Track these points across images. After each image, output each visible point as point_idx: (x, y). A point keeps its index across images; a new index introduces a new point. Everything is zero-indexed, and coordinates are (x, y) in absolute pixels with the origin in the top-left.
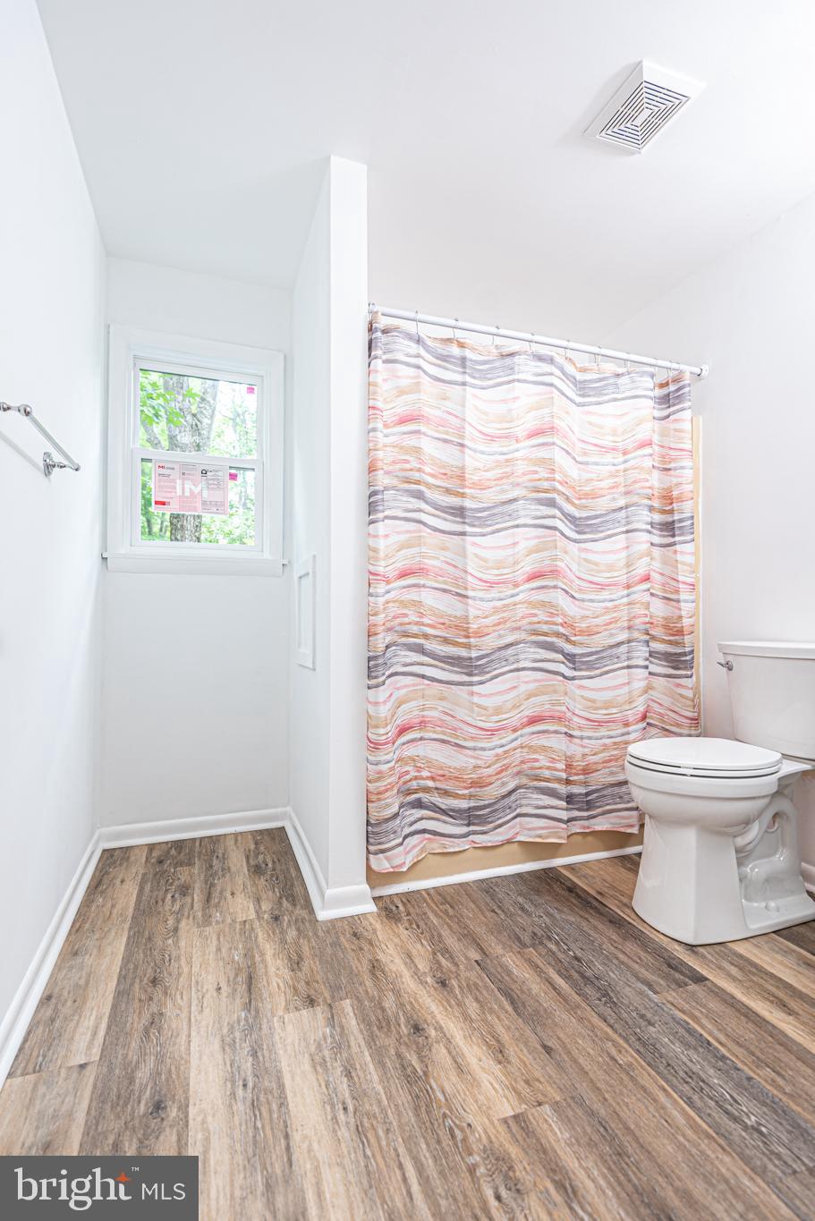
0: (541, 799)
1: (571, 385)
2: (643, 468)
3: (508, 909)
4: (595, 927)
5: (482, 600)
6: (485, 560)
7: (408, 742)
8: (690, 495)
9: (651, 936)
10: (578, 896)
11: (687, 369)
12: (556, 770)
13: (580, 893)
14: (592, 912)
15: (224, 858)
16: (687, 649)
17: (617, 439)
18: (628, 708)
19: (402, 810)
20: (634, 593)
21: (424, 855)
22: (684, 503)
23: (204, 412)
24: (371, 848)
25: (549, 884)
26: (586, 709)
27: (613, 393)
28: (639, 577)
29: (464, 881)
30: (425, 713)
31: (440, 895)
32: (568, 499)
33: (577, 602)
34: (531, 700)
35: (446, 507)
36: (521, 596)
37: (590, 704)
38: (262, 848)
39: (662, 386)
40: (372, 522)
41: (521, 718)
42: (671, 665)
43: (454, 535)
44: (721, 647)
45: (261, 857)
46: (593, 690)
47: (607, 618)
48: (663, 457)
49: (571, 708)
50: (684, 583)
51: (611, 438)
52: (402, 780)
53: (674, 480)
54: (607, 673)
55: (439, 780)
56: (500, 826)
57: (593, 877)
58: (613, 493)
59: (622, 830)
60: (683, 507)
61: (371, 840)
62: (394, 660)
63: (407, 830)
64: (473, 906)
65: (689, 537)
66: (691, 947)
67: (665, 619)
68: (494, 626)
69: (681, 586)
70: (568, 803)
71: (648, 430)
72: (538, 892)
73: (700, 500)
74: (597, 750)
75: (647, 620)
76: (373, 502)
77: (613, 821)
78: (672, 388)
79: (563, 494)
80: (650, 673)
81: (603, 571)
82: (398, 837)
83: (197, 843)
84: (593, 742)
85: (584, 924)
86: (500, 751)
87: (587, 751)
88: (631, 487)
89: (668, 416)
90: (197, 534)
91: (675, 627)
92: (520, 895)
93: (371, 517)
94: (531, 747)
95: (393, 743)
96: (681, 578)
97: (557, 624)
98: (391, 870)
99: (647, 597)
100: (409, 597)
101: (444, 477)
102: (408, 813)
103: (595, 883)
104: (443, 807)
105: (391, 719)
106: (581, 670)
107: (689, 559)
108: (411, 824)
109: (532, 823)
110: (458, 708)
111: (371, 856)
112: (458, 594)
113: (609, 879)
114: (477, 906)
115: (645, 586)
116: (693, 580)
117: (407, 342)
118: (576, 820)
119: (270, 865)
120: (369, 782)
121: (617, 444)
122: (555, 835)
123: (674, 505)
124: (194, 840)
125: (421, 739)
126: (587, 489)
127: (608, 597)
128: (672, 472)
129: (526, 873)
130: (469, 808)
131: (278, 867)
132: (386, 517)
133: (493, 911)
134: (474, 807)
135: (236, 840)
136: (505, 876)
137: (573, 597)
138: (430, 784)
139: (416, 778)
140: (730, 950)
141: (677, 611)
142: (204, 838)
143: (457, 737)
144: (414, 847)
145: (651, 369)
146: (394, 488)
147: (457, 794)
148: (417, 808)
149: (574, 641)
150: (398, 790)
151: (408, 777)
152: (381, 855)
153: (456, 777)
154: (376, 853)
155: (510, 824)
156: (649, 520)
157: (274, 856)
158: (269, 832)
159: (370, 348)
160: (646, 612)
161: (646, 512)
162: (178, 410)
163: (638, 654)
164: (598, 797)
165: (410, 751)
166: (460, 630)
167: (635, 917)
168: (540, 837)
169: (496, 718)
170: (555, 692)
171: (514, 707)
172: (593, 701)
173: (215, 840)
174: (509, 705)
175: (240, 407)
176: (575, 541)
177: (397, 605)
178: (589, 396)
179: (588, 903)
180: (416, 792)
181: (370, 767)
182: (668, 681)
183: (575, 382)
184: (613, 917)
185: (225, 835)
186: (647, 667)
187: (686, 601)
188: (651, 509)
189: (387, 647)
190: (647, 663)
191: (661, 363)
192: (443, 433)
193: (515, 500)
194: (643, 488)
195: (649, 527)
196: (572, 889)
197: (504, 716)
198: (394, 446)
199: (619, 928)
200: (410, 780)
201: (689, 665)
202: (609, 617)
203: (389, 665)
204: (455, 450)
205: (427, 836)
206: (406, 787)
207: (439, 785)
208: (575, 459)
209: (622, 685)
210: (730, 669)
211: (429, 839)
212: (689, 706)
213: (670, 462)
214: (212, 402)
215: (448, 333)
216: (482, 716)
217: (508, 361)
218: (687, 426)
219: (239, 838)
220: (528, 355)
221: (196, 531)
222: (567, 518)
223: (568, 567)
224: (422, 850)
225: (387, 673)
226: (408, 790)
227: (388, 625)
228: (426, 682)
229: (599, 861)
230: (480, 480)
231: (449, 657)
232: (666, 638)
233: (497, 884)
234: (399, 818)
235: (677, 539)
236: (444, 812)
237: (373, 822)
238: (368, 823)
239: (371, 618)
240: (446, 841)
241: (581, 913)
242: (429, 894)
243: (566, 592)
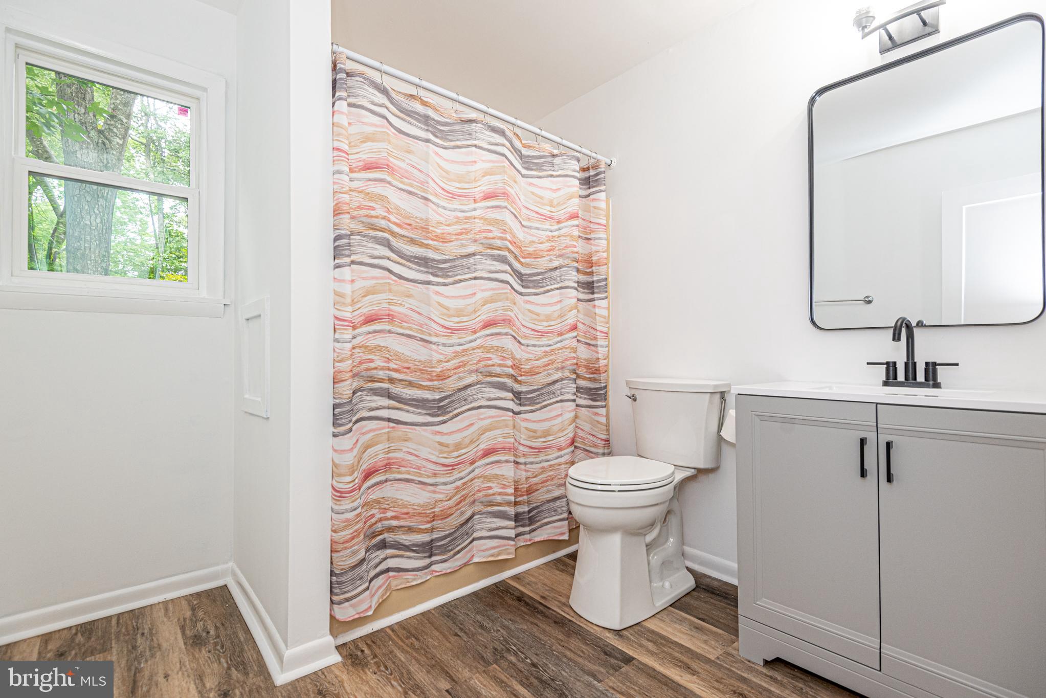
0: (494, 522)
1: (518, 157)
2: (572, 236)
3: (469, 629)
4: (544, 631)
5: (444, 345)
6: (447, 309)
7: (373, 485)
8: (605, 261)
9: (588, 629)
10: (527, 604)
11: (604, 160)
12: (507, 494)
13: (527, 600)
14: (539, 616)
15: (151, 634)
16: (603, 385)
17: (553, 210)
18: (561, 435)
19: (368, 554)
20: (566, 339)
21: (388, 594)
22: (601, 267)
23: (115, 130)
24: (335, 598)
25: (501, 598)
26: (529, 438)
27: (550, 170)
28: (569, 327)
29: (425, 610)
30: (391, 455)
31: (404, 629)
32: (516, 257)
33: (523, 347)
34: (486, 434)
35: (411, 256)
36: (478, 342)
37: (532, 434)
38: (200, 614)
39: (584, 170)
40: (337, 266)
41: (476, 452)
42: (590, 397)
43: (419, 283)
44: (627, 383)
45: (200, 625)
46: (534, 422)
47: (545, 360)
48: (585, 228)
49: (518, 439)
50: (601, 332)
51: (549, 208)
52: (368, 524)
53: (594, 248)
54: (545, 406)
55: (403, 519)
56: (459, 552)
57: (536, 584)
58: (551, 255)
59: (556, 538)
60: (600, 271)
61: (335, 591)
62: (361, 405)
63: (373, 573)
64: (437, 634)
65: (603, 295)
66: (618, 633)
67: (586, 360)
68: (455, 368)
69: (599, 334)
70: (516, 521)
71: (574, 205)
72: (493, 607)
73: (610, 265)
74: (536, 473)
75: (575, 361)
76: (338, 246)
77: (549, 531)
78: (592, 173)
79: (513, 252)
80: (577, 405)
81: (542, 321)
82: (364, 583)
83: (114, 622)
84: (534, 466)
85: (535, 630)
86: (459, 483)
87: (529, 474)
88: (563, 251)
89: (589, 196)
90: (104, 265)
91: (594, 367)
92: (478, 613)
93: (336, 261)
94: (485, 477)
95: (360, 489)
96: (599, 328)
97: (508, 367)
98: (357, 616)
99: (575, 344)
100: (376, 342)
101: (408, 227)
102: (373, 556)
103: (538, 588)
104: (407, 543)
105: (358, 465)
106: (525, 405)
107: (604, 312)
108: (376, 567)
109: (485, 544)
110: (421, 447)
111: (335, 606)
112: (423, 340)
113: (548, 582)
114: (441, 633)
115: (574, 334)
116: (606, 329)
117: (371, 90)
118: (520, 536)
119: (212, 632)
120: (334, 531)
121: (553, 214)
122: (506, 552)
123: (594, 268)
124: (108, 619)
125: (386, 481)
126: (531, 249)
127: (547, 343)
128: (592, 242)
129: (480, 590)
130: (432, 540)
131: (222, 632)
132: (353, 262)
133: (456, 635)
134: (436, 538)
135: (166, 610)
136: (463, 597)
137: (519, 342)
138: (394, 523)
139: (381, 520)
140: (645, 628)
141: (595, 354)
142: (123, 613)
143: (421, 475)
144: (380, 587)
145: (578, 154)
146: (359, 233)
147: (420, 529)
148: (382, 549)
149: (520, 381)
150: (364, 535)
151: (373, 520)
152: (347, 604)
153: (420, 514)
154: (340, 603)
155: (466, 550)
156: (576, 279)
157: (215, 620)
158: (208, 593)
159: (334, 88)
160: (575, 355)
161: (575, 273)
162: (78, 123)
163: (567, 390)
164: (537, 513)
165: (375, 495)
166: (424, 374)
167: (572, 613)
168: (492, 556)
169: (456, 454)
170: (507, 426)
171: (472, 442)
172: (535, 431)
173: (136, 614)
174: (467, 441)
175: (155, 132)
176: (521, 294)
177: (362, 350)
178: (532, 170)
179: (535, 608)
180: (381, 533)
181: (335, 516)
182: (588, 411)
183: (521, 156)
184: (556, 617)
185: (151, 605)
186: (574, 401)
187: (602, 346)
188: (578, 271)
189: (354, 393)
190: (574, 397)
191: (584, 150)
192: (407, 185)
193: (474, 254)
194: (572, 252)
195: (576, 285)
196: (521, 598)
197: (464, 451)
198: (359, 192)
199: (562, 627)
200: (376, 523)
201: (605, 397)
202: (547, 359)
203: (355, 411)
204: (419, 203)
205: (391, 574)
206: (371, 530)
207: (402, 523)
208: (521, 223)
209: (556, 416)
210: (635, 400)
211: (394, 576)
212: (603, 431)
213: (590, 233)
214: (125, 120)
215: (412, 90)
216: (445, 452)
217: (466, 127)
218: (603, 205)
219: (170, 606)
220: (483, 124)
221: (103, 261)
222: (515, 274)
223: (516, 317)
224: (386, 590)
225: (354, 419)
226: (373, 533)
227: (356, 370)
228: (392, 425)
229: (538, 567)
230: (443, 234)
231: (414, 400)
232: (587, 376)
233: (456, 607)
234: (366, 563)
235: (596, 296)
236: (408, 548)
237: (338, 572)
238: (332, 573)
239: (337, 364)
240: (409, 576)
241: (531, 619)
242: (393, 631)
243: (515, 338)
